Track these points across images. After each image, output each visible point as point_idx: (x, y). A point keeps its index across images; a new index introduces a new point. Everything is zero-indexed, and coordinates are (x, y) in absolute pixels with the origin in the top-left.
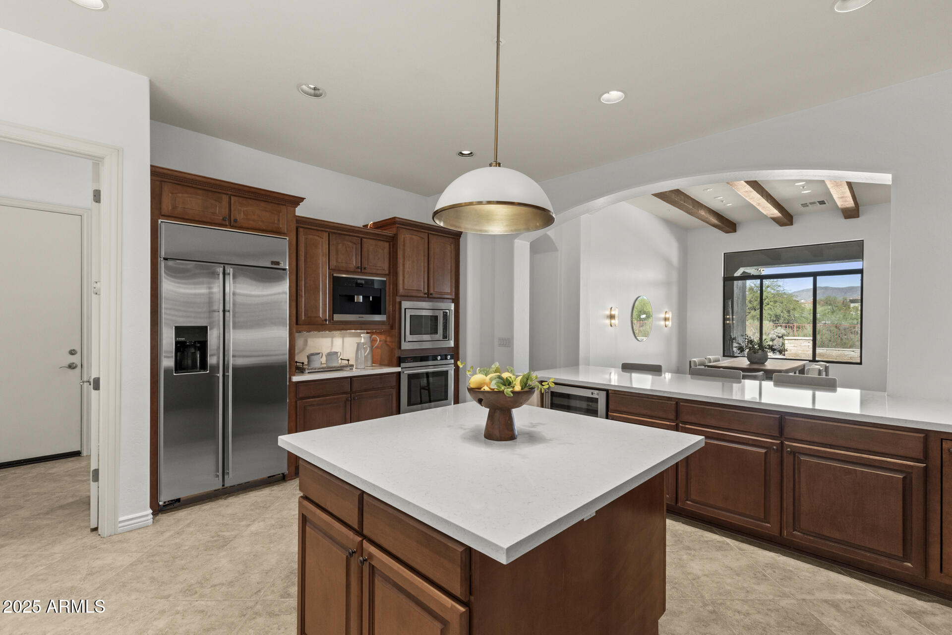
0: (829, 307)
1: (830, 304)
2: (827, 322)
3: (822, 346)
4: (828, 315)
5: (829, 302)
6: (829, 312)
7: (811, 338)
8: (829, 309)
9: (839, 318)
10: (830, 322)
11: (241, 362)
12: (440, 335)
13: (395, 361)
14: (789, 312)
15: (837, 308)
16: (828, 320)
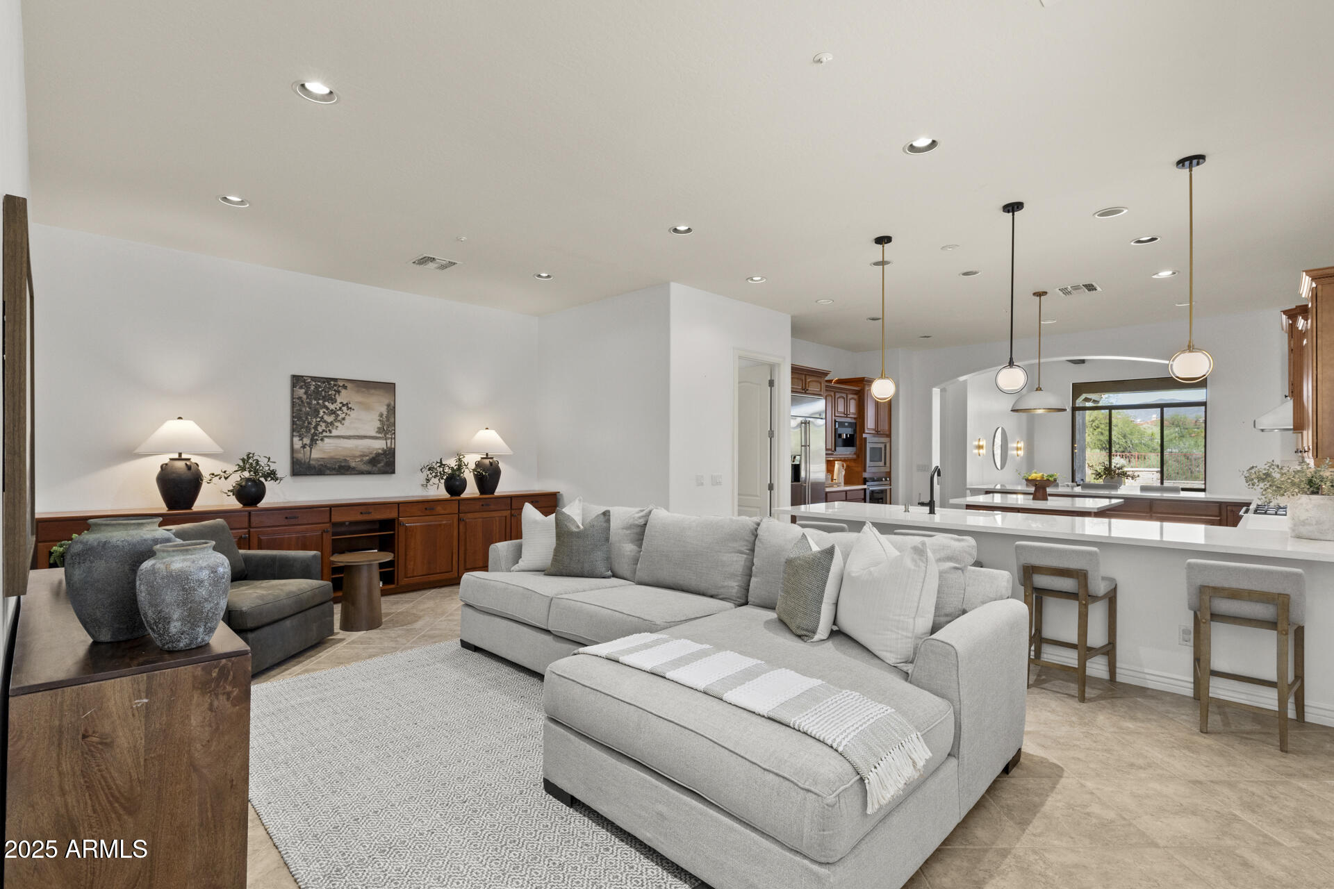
0: (1177, 430)
1: (1178, 426)
2: (1174, 450)
3: (1170, 478)
4: (1175, 441)
5: (1176, 423)
6: (1176, 437)
7: (1159, 469)
8: (1176, 432)
9: (1190, 445)
10: (1177, 451)
11: (813, 481)
12: (882, 463)
13: (861, 480)
14: (1125, 437)
15: (1186, 431)
16: (1175, 448)
